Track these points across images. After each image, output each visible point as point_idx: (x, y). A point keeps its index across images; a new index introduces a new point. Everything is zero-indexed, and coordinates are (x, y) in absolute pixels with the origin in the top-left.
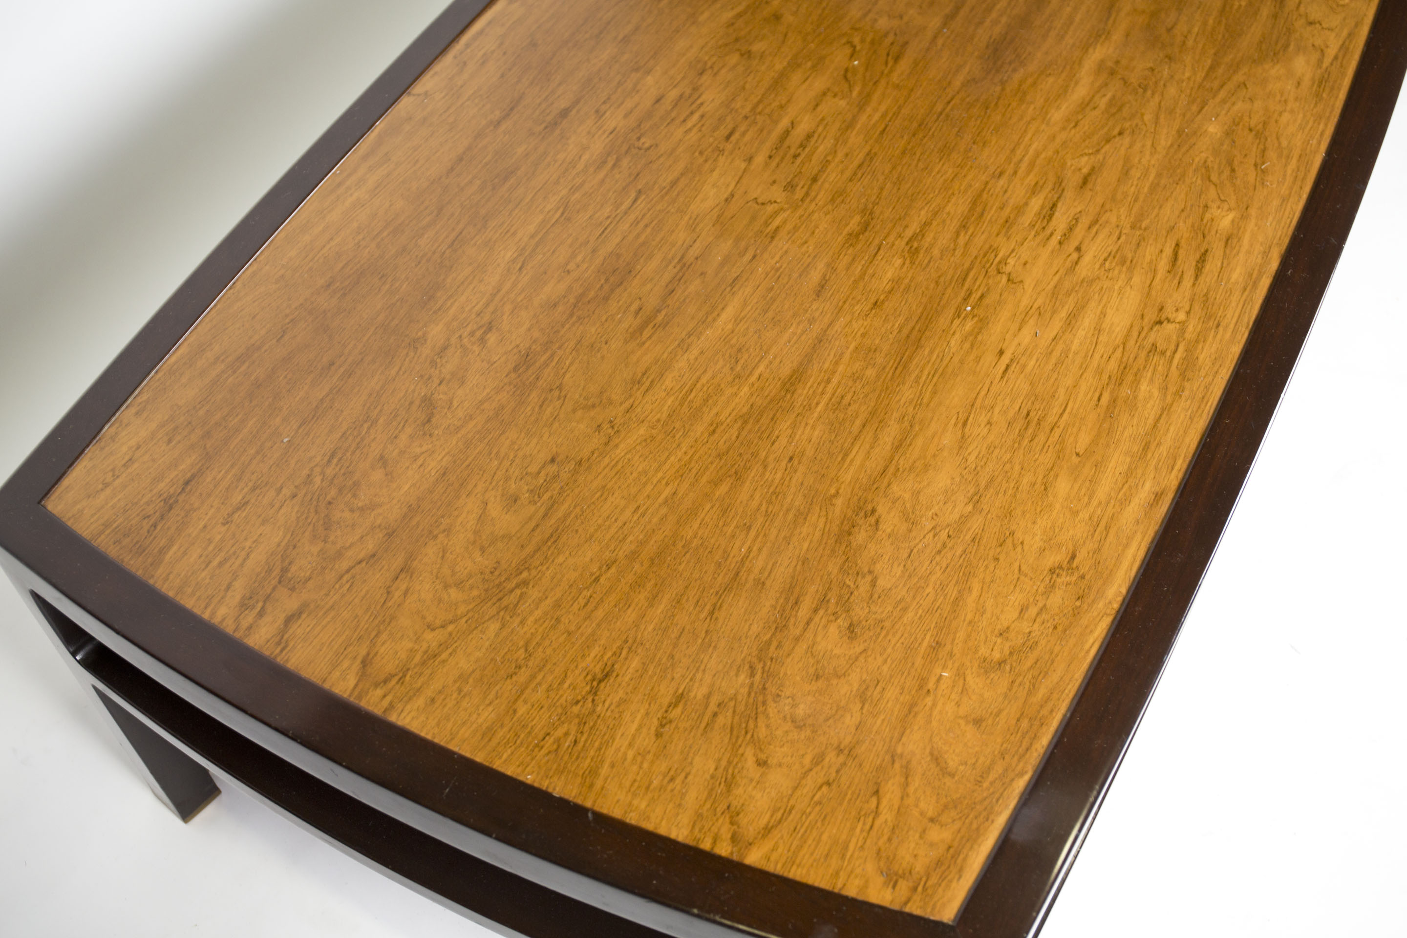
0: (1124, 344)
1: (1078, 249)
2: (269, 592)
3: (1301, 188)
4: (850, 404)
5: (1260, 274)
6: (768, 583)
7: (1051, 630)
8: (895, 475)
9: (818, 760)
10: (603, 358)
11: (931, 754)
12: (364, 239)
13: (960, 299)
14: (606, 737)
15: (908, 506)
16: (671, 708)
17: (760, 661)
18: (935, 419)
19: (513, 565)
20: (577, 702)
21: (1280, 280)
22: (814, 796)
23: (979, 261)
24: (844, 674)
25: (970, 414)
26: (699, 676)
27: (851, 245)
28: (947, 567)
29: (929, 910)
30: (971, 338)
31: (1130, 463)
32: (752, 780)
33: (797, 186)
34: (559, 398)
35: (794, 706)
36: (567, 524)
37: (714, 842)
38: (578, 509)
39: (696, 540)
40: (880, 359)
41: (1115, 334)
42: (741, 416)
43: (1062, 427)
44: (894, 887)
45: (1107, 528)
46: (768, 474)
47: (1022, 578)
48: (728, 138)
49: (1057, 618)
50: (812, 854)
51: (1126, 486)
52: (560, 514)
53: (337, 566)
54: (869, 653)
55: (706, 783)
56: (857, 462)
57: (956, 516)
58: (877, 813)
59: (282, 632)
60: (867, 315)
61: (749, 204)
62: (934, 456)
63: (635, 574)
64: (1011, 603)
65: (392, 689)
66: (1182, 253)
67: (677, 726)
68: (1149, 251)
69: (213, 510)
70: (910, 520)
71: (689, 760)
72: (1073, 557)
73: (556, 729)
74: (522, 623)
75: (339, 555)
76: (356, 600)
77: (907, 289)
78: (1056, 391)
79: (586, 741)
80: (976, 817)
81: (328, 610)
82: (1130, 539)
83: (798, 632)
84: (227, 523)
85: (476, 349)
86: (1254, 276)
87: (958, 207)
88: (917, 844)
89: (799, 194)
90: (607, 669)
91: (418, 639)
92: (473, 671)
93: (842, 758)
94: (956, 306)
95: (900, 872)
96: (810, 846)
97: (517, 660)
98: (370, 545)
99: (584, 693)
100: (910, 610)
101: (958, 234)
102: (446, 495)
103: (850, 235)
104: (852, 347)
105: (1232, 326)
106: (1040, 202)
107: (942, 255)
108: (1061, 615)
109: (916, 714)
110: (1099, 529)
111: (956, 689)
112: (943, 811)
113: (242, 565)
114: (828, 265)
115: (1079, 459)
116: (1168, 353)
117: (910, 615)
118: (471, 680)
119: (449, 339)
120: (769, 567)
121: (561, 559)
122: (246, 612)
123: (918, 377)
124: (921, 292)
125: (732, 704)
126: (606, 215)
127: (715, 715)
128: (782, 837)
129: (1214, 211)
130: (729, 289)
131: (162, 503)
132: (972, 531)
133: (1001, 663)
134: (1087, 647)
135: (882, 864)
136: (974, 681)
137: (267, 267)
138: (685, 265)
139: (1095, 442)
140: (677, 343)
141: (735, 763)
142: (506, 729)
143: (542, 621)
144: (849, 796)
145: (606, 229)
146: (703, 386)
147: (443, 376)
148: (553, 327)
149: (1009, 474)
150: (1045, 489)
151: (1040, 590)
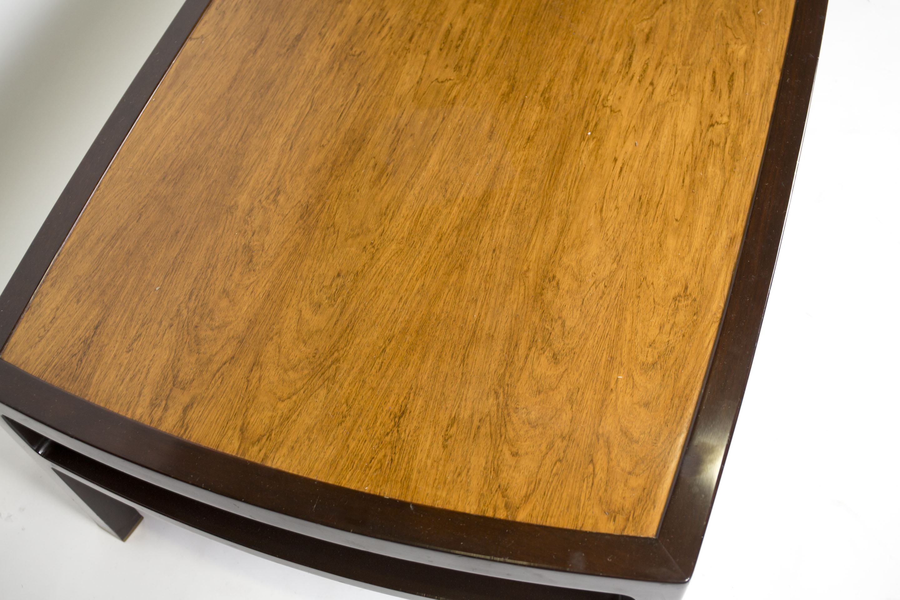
0: (693, 143)
1: (652, 84)
2: (168, 393)
3: (785, 23)
4: (525, 209)
5: (770, 84)
6: (496, 335)
7: (681, 337)
8: (563, 251)
9: (551, 446)
10: (358, 201)
11: (621, 430)
12: (181, 143)
13: (582, 128)
14: (411, 454)
15: (575, 270)
16: (449, 428)
17: (500, 388)
18: (582, 210)
19: (327, 349)
20: (388, 434)
21: (782, 87)
22: (552, 470)
23: (589, 100)
24: (556, 387)
25: (603, 203)
26: (463, 403)
27: (505, 102)
28: (608, 307)
29: (639, 531)
30: (595, 153)
31: (711, 220)
32: (511, 467)
33: (462, 67)
34: (334, 233)
35: (528, 413)
36: (357, 316)
37: (495, 511)
38: (362, 306)
39: (443, 314)
40: (539, 176)
41: (685, 137)
42: (456, 227)
43: (663, 203)
44: (614, 520)
45: (704, 266)
46: (481, 263)
47: (657, 306)
48: (410, 40)
49: (683, 329)
50: (558, 508)
51: (711, 236)
52: (351, 310)
53: (210, 369)
54: (569, 371)
55: (482, 473)
56: (538, 246)
57: (607, 272)
58: (594, 474)
59: (183, 419)
60: (525, 148)
61: (434, 83)
62: (586, 235)
63: (408, 343)
64: (653, 324)
65: (264, 445)
66: (718, 77)
67: (455, 439)
68: (697, 79)
69: (118, 344)
70: (579, 279)
71: (468, 460)
72: (686, 288)
73: (377, 454)
74: (341, 387)
75: (210, 360)
76: (228, 389)
77: (547, 126)
78: (655, 181)
79: (399, 459)
80: (657, 467)
81: (210, 400)
82: (720, 270)
83: (521, 364)
84: (130, 351)
85: (272, 207)
86: (766, 86)
87: (569, 66)
88: (623, 490)
89: (465, 72)
90: (403, 409)
91: (274, 408)
92: (315, 424)
93: (565, 443)
94: (581, 133)
95: (616, 510)
96: (556, 503)
97: (342, 412)
98: (229, 351)
99: (391, 427)
100: (590, 338)
101: (573, 85)
102: (273, 309)
103: (503, 95)
104: (519, 170)
105: (758, 121)
106: (622, 56)
107: (565, 100)
108: (686, 327)
109: (607, 406)
110: (699, 267)
111: (629, 386)
112: (636, 466)
113: (146, 377)
114: (493, 117)
115: (678, 223)
116: (721, 145)
117: (591, 342)
118: (315, 431)
119: (253, 204)
120: (494, 324)
121: (357, 340)
122: (156, 409)
123: (566, 184)
124: (556, 126)
125: (488, 418)
126: (340, 104)
127: (479, 427)
128: (537, 500)
129: (733, 46)
130: (431, 143)
131: (83, 344)
132: (619, 280)
133: (654, 364)
134: (706, 345)
135: (604, 507)
136: (639, 379)
137: (119, 172)
138: (399, 130)
139: (686, 210)
140: (404, 184)
141: (497, 457)
142: (345, 459)
143: (353, 384)
144: (574, 467)
145: (342, 113)
146: (428, 210)
147: (254, 229)
148: (320, 186)
149: (636, 240)
150: (660, 246)
151: (669, 313)
